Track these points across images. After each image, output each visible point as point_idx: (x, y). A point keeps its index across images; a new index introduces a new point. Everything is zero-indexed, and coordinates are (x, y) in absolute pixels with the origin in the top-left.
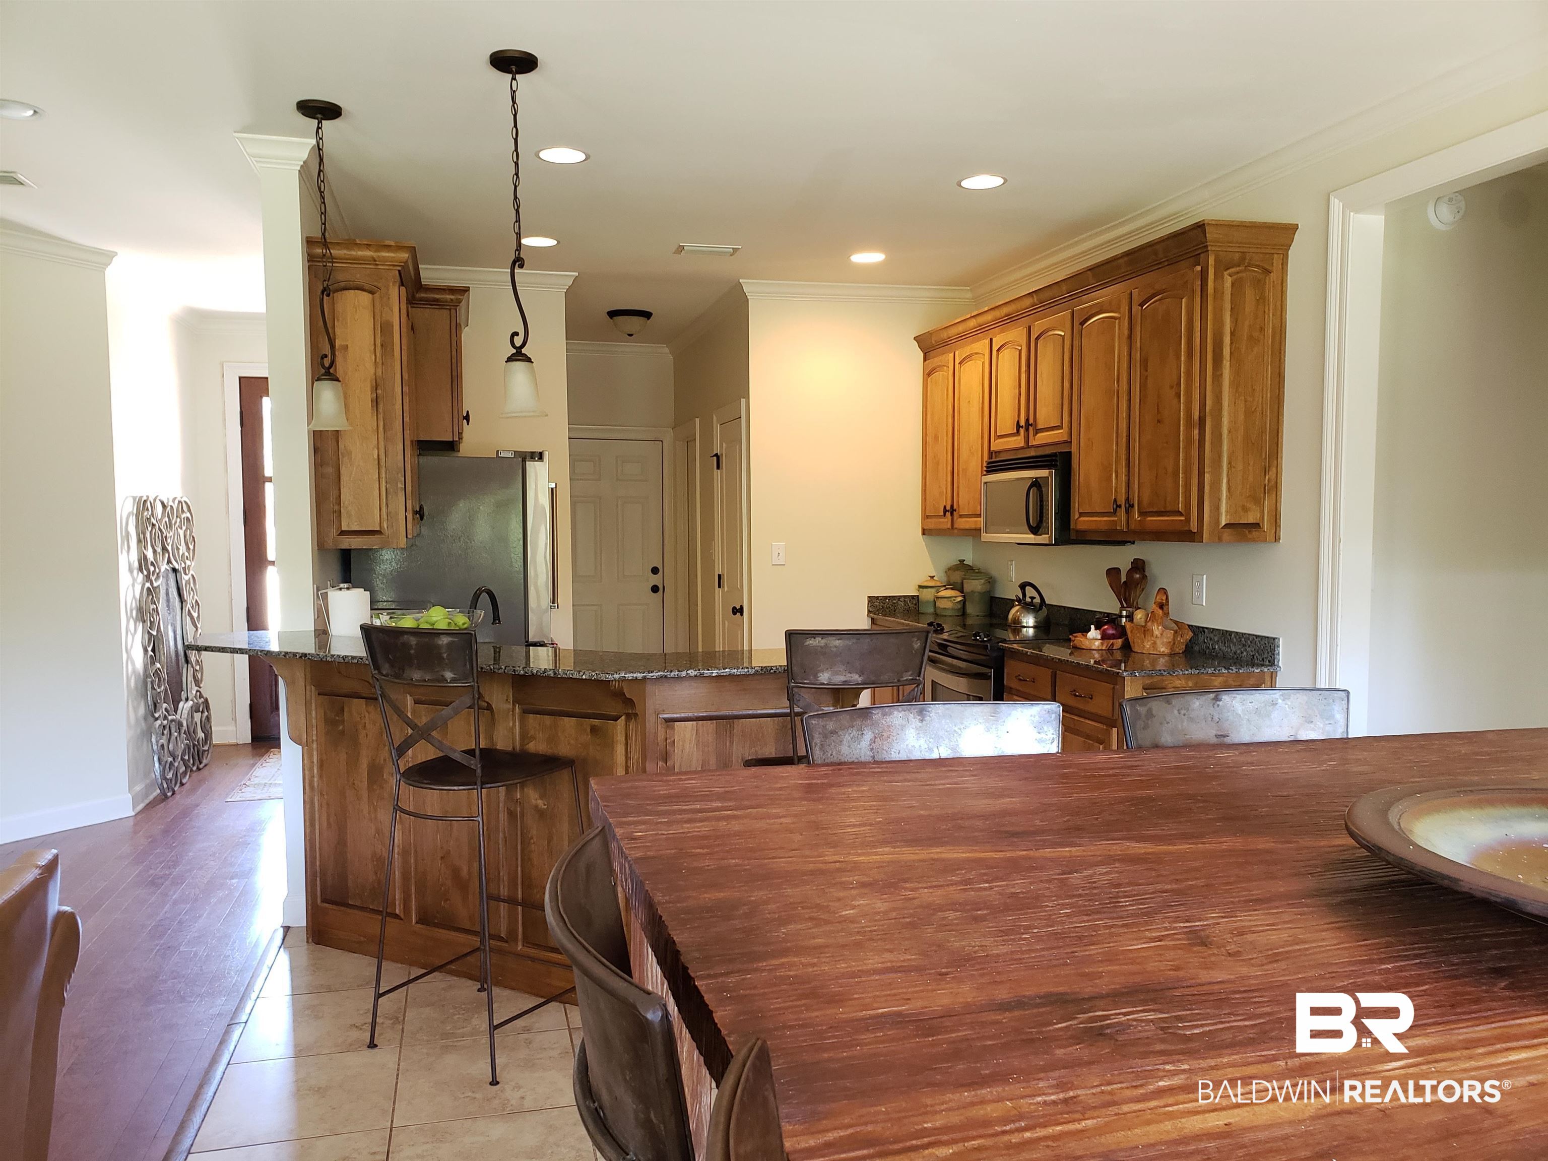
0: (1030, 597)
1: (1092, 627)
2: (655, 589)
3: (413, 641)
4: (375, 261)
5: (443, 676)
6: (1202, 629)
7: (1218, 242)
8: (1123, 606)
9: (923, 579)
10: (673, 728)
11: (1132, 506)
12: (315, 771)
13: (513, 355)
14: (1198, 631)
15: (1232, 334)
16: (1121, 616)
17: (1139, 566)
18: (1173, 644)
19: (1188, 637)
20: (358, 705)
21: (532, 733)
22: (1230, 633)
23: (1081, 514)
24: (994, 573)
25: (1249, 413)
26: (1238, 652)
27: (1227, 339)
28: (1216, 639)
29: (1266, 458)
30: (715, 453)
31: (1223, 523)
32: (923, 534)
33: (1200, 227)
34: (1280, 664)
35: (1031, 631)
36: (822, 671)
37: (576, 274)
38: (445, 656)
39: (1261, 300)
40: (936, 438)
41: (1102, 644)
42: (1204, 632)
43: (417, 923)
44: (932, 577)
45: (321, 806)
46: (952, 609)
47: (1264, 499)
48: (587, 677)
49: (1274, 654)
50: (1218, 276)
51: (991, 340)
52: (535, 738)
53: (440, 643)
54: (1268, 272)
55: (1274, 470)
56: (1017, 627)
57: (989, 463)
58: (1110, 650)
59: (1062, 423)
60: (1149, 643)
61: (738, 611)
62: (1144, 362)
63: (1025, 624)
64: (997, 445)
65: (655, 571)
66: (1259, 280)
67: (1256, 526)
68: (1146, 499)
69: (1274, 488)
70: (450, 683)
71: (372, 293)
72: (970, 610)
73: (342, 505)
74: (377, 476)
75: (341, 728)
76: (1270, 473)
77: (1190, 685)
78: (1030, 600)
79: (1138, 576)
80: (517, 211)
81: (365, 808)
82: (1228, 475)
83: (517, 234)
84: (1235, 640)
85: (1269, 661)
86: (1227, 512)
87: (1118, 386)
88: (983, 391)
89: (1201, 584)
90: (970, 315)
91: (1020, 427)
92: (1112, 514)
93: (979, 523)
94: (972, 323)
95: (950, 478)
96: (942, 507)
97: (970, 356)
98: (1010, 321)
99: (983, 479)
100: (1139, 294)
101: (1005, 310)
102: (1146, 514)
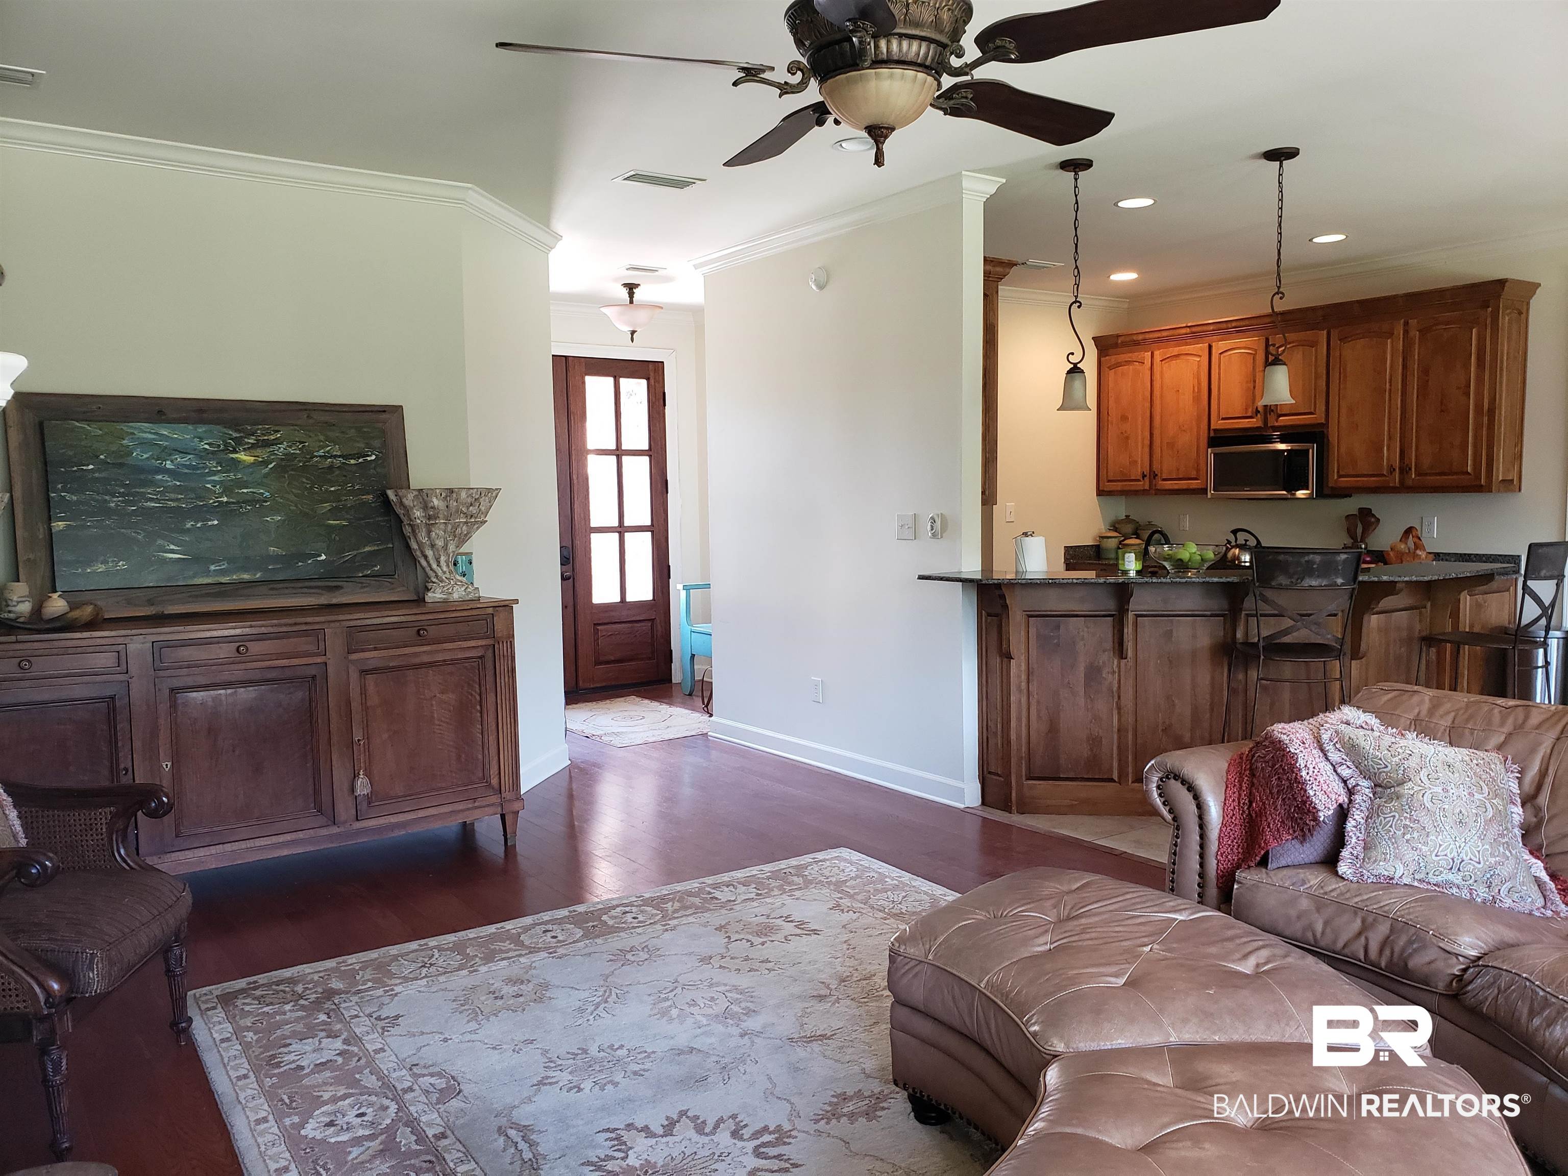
5: (1335, 582)
6: (1437, 554)
7: (1507, 292)
9: (1097, 532)
11: (1410, 469)
14: (1433, 555)
15: (1507, 355)
17: (1366, 512)
23: (1340, 476)
24: (1159, 524)
25: (1512, 406)
27: (1505, 358)
28: (1453, 560)
29: (1517, 436)
31: (1500, 480)
32: (1098, 494)
33: (1503, 281)
39: (1519, 332)
40: (1124, 418)
42: (1439, 556)
43: (1133, 782)
45: (1030, 704)
47: (1515, 463)
50: (1503, 314)
51: (1210, 345)
54: (1522, 315)
55: (1521, 443)
57: (1211, 438)
59: (1315, 410)
62: (1425, 371)
64: (1217, 424)
66: (1519, 319)
67: (1513, 481)
68: (1426, 462)
69: (1521, 456)
70: (1341, 586)
76: (1519, 445)
78: (1244, 542)
79: (1367, 519)
82: (1503, 447)
86: (1502, 472)
87: (1390, 386)
88: (1199, 384)
89: (1432, 523)
90: (1185, 325)
91: (1257, 412)
92: (1383, 475)
93: (1194, 484)
94: (1183, 331)
95: (1147, 450)
96: (1136, 473)
97: (1177, 356)
98: (1238, 332)
99: (1210, 450)
100: (1418, 323)
101: (1234, 324)
102: (1426, 474)
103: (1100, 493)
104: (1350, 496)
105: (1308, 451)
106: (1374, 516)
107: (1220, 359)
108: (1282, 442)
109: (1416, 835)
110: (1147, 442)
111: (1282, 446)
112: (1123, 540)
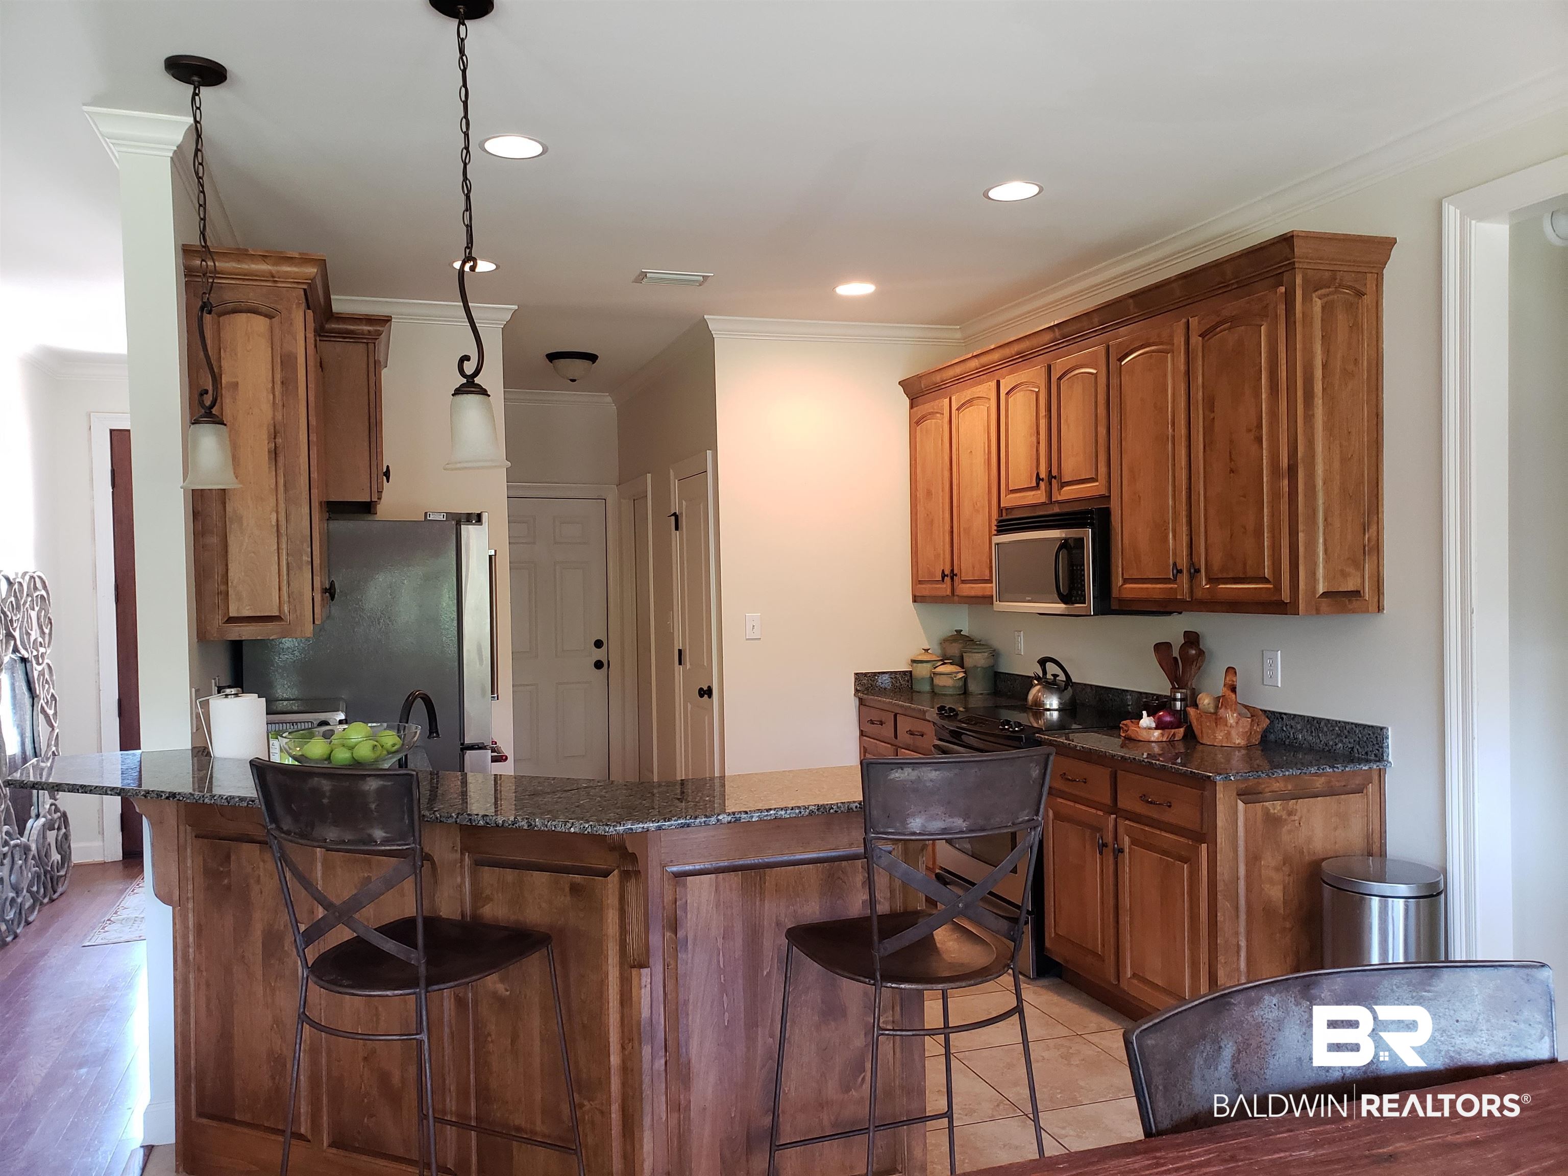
0: (1052, 675)
1: (1144, 713)
2: (599, 665)
3: (326, 785)
4: (273, 277)
5: (370, 836)
6: (1280, 716)
7: (1307, 258)
8: (1174, 687)
9: (915, 651)
10: (685, 885)
11: (1198, 571)
12: (191, 939)
13: (463, 385)
14: (1275, 717)
15: (1324, 366)
16: (1175, 700)
17: (1192, 639)
18: (1249, 735)
19: (1265, 726)
20: (248, 851)
21: (488, 892)
22: (1320, 720)
23: (1126, 581)
24: (996, 643)
25: (1344, 460)
26: (1331, 743)
27: (1318, 373)
28: (1299, 727)
29: (1364, 514)
30: (673, 512)
31: (1321, 592)
32: (915, 601)
33: (1287, 240)
34: (1390, 759)
35: (1055, 715)
36: (913, 815)
37: (516, 307)
38: (373, 806)
39: (1355, 327)
40: (929, 493)
41: (1163, 735)
42: (1282, 719)
43: (329, 1146)
44: (926, 650)
45: (198, 986)
46: (954, 687)
47: (1364, 560)
48: (577, 830)
49: (1382, 747)
50: (1306, 298)
51: (998, 382)
52: (492, 900)
53: (367, 788)
54: (1360, 294)
55: (1374, 527)
56: (1038, 709)
57: (1000, 522)
58: (1171, 742)
59: (1097, 474)
60: (1222, 734)
61: (706, 692)
62: (1210, 404)
63: (1048, 707)
64: (1008, 501)
65: (598, 644)
66: (1352, 304)
67: (1356, 594)
68: (1217, 559)
69: (1376, 549)
70: (381, 844)
71: (270, 317)
72: (973, 687)
73: (230, 584)
74: (276, 547)
75: (226, 881)
76: (1370, 530)
77: (1290, 788)
78: (1051, 678)
79: (1194, 652)
80: (468, 197)
81: (259, 990)
82: (1324, 534)
83: (467, 226)
84: (1325, 729)
85: (1376, 756)
86: (1324, 578)
87: (1174, 430)
88: (990, 442)
89: (1274, 664)
91: (1041, 479)
92: (1170, 580)
93: (989, 589)
94: (973, 363)
95: (948, 538)
96: (939, 571)
97: (970, 402)
98: (1022, 359)
99: (994, 539)
100: (1199, 323)
105: (1083, 540)
106: (1197, 645)
107: (1007, 402)
110: (948, 524)
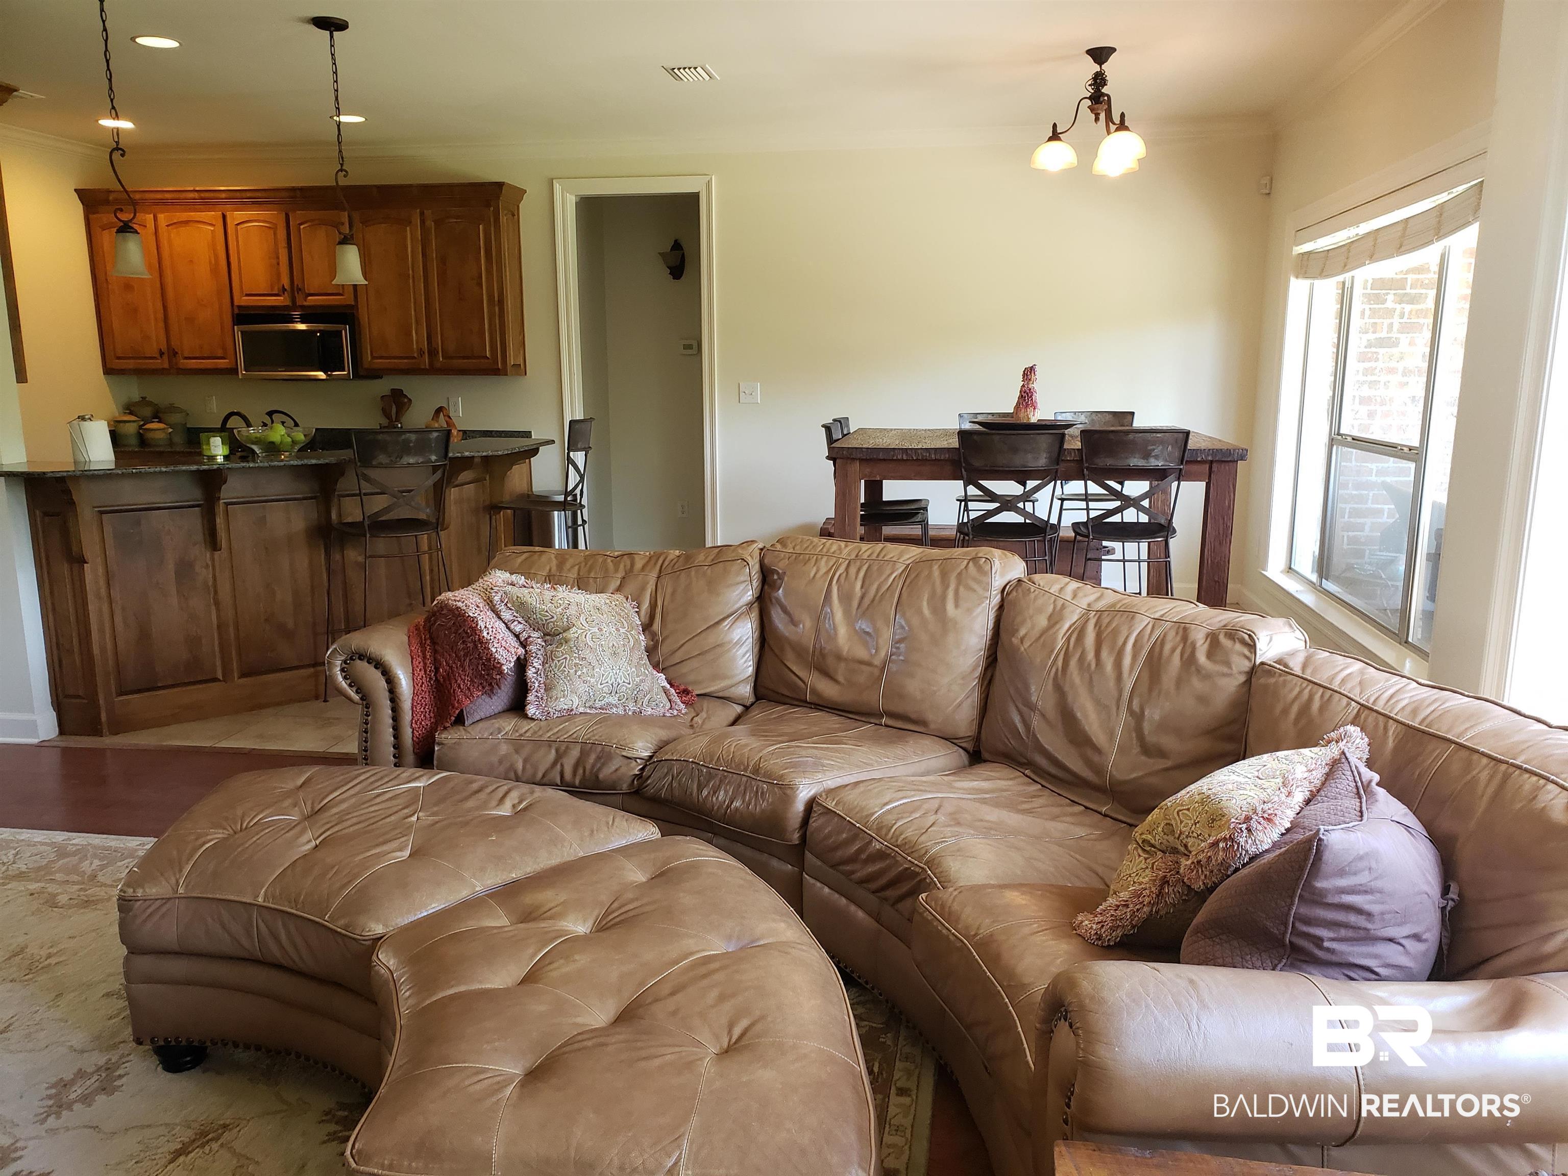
7: (504, 195)
11: (436, 353)
15: (508, 251)
17: (398, 391)
23: (375, 358)
27: (507, 254)
29: (520, 326)
31: (512, 364)
32: (106, 373)
33: (500, 185)
39: (514, 232)
43: (239, 678)
44: (120, 413)
47: (522, 350)
50: (502, 215)
51: (223, 214)
54: (515, 218)
57: (236, 315)
64: (242, 300)
66: (513, 221)
67: (521, 366)
69: (524, 343)
75: (137, 539)
76: (522, 332)
79: (399, 400)
82: (512, 335)
86: (513, 358)
88: (216, 257)
89: (456, 404)
90: (192, 189)
91: (284, 290)
92: (414, 358)
93: (223, 363)
94: (191, 195)
95: (161, 324)
96: (151, 349)
97: (187, 222)
98: (253, 203)
99: (236, 327)
100: (433, 214)
101: (249, 195)
102: (452, 358)
103: (108, 371)
104: (381, 378)
105: (341, 331)
106: (406, 396)
107: (237, 230)
108: (302, 322)
109: (585, 670)
110: (161, 315)
111: (302, 327)
112: (144, 425)
